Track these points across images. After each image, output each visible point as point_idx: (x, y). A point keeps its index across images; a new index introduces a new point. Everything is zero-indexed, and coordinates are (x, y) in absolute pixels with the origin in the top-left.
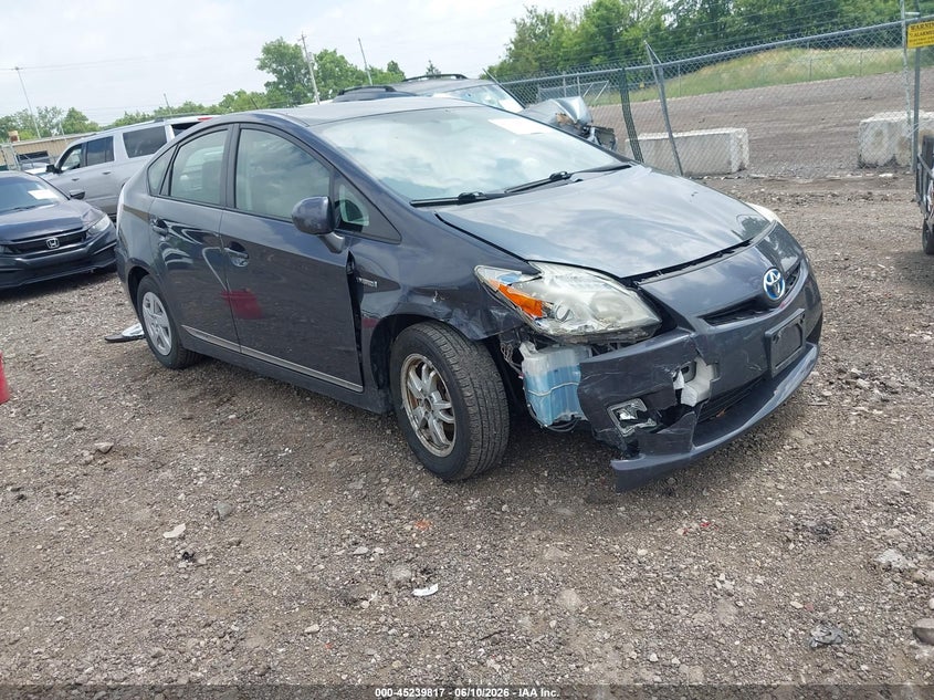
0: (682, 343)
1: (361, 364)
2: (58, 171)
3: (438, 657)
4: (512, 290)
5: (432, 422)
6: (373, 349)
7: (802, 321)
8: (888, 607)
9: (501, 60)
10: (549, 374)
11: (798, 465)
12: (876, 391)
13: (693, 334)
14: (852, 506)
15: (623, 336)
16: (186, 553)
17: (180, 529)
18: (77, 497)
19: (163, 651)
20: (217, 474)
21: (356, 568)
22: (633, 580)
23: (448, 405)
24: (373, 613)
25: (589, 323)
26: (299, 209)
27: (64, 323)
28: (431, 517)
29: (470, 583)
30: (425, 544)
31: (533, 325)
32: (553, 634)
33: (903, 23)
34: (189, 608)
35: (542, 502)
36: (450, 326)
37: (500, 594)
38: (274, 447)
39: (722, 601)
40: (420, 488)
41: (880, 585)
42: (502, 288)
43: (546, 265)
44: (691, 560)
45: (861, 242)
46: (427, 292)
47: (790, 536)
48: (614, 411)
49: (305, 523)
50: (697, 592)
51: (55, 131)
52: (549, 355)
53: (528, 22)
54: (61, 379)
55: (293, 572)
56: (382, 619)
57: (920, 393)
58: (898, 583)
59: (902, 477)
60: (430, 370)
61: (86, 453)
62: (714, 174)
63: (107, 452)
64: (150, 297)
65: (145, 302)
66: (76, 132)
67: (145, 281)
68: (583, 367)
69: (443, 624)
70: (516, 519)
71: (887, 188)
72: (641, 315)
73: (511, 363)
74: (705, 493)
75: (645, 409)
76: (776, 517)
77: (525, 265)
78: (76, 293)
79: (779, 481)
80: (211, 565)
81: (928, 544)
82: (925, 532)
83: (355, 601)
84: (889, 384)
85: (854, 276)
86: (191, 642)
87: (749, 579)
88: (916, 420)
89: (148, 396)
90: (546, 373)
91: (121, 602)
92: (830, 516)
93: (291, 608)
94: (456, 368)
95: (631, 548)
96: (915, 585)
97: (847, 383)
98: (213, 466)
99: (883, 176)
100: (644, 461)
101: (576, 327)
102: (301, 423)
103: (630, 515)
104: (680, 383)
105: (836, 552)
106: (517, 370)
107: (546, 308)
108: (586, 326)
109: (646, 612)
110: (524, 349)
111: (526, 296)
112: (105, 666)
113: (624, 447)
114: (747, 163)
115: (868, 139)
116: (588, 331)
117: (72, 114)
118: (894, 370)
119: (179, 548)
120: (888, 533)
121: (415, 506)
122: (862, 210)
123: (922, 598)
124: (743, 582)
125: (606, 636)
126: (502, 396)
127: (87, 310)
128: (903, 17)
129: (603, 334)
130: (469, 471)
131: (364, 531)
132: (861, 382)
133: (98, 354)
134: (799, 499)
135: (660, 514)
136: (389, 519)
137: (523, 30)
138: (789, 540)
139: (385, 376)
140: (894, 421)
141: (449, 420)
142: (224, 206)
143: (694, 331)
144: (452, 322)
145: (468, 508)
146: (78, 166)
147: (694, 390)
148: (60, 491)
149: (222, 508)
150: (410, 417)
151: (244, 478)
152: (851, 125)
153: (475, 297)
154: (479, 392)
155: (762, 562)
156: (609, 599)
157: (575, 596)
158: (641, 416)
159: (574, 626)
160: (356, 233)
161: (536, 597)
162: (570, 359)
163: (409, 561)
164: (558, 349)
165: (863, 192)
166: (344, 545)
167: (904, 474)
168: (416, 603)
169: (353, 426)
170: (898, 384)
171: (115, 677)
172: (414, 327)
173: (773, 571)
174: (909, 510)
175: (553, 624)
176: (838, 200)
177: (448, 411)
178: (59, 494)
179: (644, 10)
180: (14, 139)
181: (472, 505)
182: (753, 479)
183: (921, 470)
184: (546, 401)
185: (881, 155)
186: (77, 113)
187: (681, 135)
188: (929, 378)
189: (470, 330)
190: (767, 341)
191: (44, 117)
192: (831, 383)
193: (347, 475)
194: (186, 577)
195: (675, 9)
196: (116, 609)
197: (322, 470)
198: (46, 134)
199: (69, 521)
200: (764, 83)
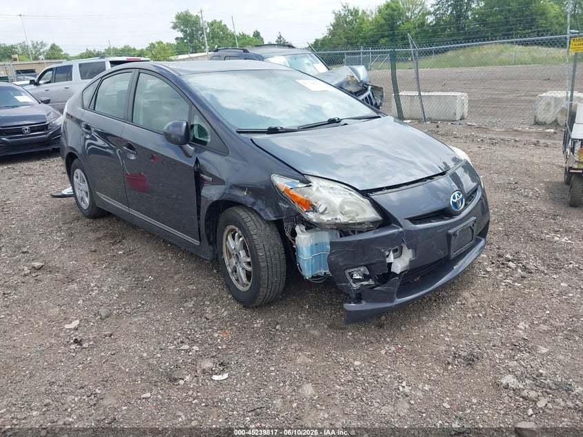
0: (394, 234)
1: (199, 228)
2: (37, 84)
3: (220, 420)
4: (292, 192)
5: (240, 269)
6: (207, 220)
7: (473, 225)
8: (502, 412)
9: (323, 36)
10: (312, 246)
11: (463, 315)
12: (519, 271)
13: (401, 230)
14: (491, 345)
15: (359, 227)
16: (76, 339)
17: (75, 323)
18: (16, 297)
19: (52, 402)
20: (105, 289)
21: (179, 358)
22: (349, 381)
23: (249, 260)
24: (185, 388)
25: (338, 217)
26: (168, 127)
27: (28, 182)
28: (232, 329)
29: (248, 374)
30: (224, 346)
31: (303, 215)
32: (294, 412)
33: (568, 36)
34: (72, 375)
35: (301, 325)
36: (255, 210)
37: (265, 383)
38: (143, 275)
39: (401, 399)
40: (229, 310)
41: (500, 397)
42: (286, 190)
43: (315, 178)
44: (387, 371)
45: (527, 173)
46: (242, 188)
47: (450, 360)
48: (349, 273)
49: (153, 326)
50: (387, 392)
51: (41, 57)
52: (313, 234)
53: (343, 13)
54: (18, 219)
55: (141, 357)
56: (190, 393)
57: (546, 274)
58: (511, 397)
59: (525, 328)
60: (240, 237)
61: (26, 268)
62: (445, 121)
63: (40, 268)
64: (78, 172)
65: (75, 175)
66: (55, 59)
67: (76, 162)
68: (332, 244)
69: (227, 399)
70: (284, 335)
71: (549, 139)
72: (371, 214)
73: (290, 237)
74: (403, 328)
75: (368, 273)
76: (443, 348)
77: (301, 177)
78: (38, 163)
79: (449, 324)
80: (91, 348)
81: (534, 374)
82: (533, 366)
83: (176, 380)
84: (528, 266)
85: (519, 194)
86: (70, 398)
87: (420, 386)
88: (541, 292)
89: (71, 235)
90: (309, 245)
91: (31, 367)
92: (477, 350)
93: (135, 381)
94: (255, 237)
95: (351, 360)
96: (521, 399)
97: (503, 264)
98: (103, 283)
99: (548, 131)
100: (364, 306)
101: (330, 219)
102: (162, 260)
103: (354, 339)
104: (391, 259)
105: (476, 374)
106: (293, 241)
107: (312, 205)
108: (336, 219)
109: (353, 403)
110: (298, 229)
111: (300, 196)
112: (14, 409)
113: (354, 296)
114: (466, 115)
115: (541, 106)
116: (337, 221)
117: (53, 47)
118: (533, 257)
119: (73, 336)
120: (510, 364)
121: (223, 321)
122: (532, 152)
123: (524, 408)
124: (416, 388)
125: (326, 416)
126: (283, 257)
127: (43, 175)
128: (568, 33)
129: (346, 225)
130: (258, 302)
131: (189, 335)
132: (511, 264)
133: (45, 204)
134: (460, 337)
135: (372, 339)
136: (205, 328)
137: (339, 18)
138: (449, 363)
139: (213, 237)
140: (527, 291)
141: (249, 269)
142: (125, 120)
143: (402, 227)
144: (255, 208)
145: (255, 325)
146: (50, 82)
147: (399, 263)
148: (6, 292)
149: (103, 312)
150: (227, 264)
151: (121, 293)
152: (533, 96)
153: (270, 194)
154: (268, 253)
155: (430, 376)
156: (332, 392)
157: (312, 388)
158: (366, 277)
159: (307, 408)
160: (202, 146)
161: (287, 387)
162: (325, 238)
163: (213, 357)
164: (319, 231)
165: (534, 140)
166: (175, 342)
167: (527, 326)
168: (213, 384)
169: (193, 265)
170: (533, 267)
171: (19, 417)
172: (232, 208)
173: (436, 383)
174: (526, 350)
175: (295, 405)
176: (518, 144)
177: (249, 264)
178: (5, 294)
179: (415, 12)
180: (15, 60)
181: (258, 323)
182: (434, 322)
183: (538, 325)
184: (308, 263)
185: (549, 118)
186: (57, 47)
187: (426, 94)
188: (553, 265)
189: (266, 214)
190: (449, 236)
191: (35, 47)
192: (493, 263)
193: (185, 297)
194: (74, 355)
195: (434, 13)
196: (28, 372)
197: (170, 293)
198: (36, 58)
199: (8, 312)
200: (485, 64)
